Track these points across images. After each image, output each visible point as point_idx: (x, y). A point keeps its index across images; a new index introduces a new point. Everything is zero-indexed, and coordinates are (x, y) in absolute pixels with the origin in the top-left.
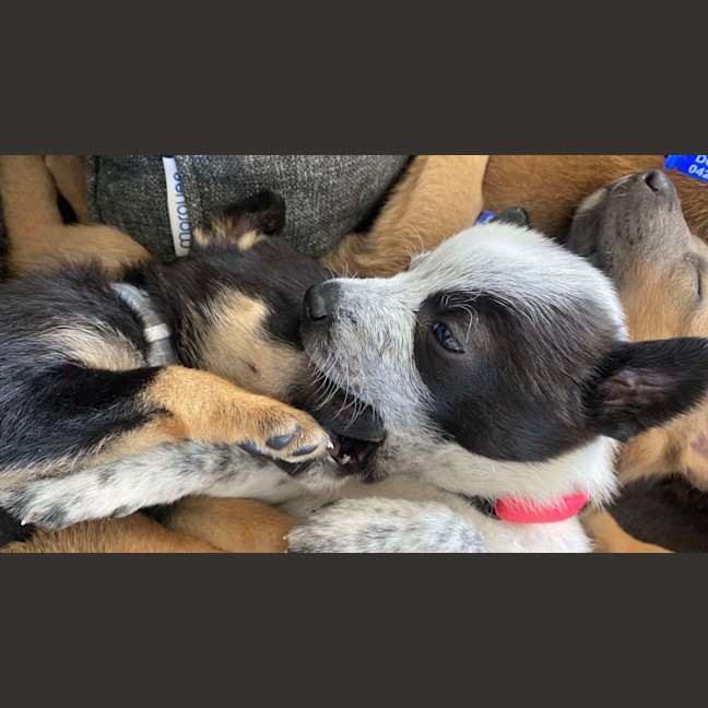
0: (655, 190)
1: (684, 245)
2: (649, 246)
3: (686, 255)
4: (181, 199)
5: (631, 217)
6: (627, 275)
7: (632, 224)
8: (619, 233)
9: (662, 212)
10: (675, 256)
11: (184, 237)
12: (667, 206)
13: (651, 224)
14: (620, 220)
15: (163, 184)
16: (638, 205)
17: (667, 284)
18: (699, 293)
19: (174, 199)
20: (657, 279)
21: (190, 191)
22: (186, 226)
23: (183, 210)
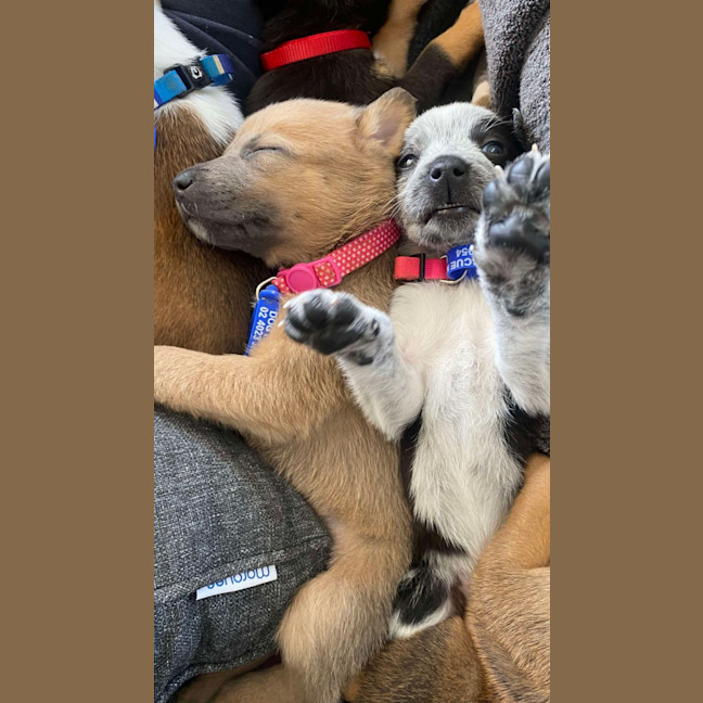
0: (191, 182)
1: (235, 159)
2: (237, 186)
3: (243, 158)
4: (229, 580)
5: (213, 199)
6: (262, 201)
7: (219, 198)
8: (227, 208)
9: (210, 176)
10: (244, 167)
11: (260, 575)
12: (203, 172)
13: (219, 184)
14: (216, 207)
15: (215, 597)
16: (204, 194)
17: (270, 173)
18: (274, 149)
19: (230, 586)
20: (264, 180)
21: (222, 572)
22: (251, 574)
23: (238, 578)
